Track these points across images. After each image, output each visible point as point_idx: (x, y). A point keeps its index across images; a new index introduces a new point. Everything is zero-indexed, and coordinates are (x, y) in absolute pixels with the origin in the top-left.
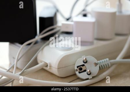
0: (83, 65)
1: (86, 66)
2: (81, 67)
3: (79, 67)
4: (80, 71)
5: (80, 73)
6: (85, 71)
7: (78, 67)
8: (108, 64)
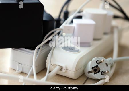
0: (97, 66)
1: (99, 67)
2: (96, 68)
3: (94, 69)
5: (95, 73)
6: (99, 71)
7: (92, 68)
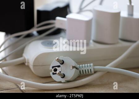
1: (61, 68)
3: (54, 68)
4: (55, 72)
8: (91, 70)
